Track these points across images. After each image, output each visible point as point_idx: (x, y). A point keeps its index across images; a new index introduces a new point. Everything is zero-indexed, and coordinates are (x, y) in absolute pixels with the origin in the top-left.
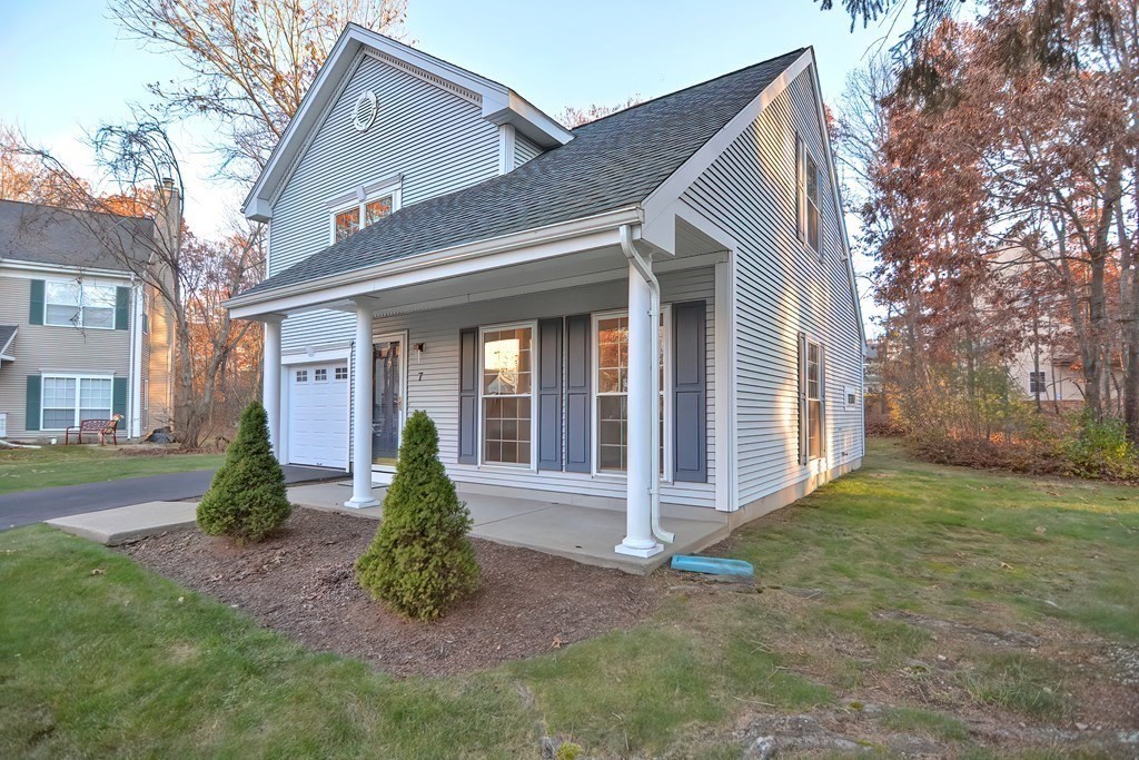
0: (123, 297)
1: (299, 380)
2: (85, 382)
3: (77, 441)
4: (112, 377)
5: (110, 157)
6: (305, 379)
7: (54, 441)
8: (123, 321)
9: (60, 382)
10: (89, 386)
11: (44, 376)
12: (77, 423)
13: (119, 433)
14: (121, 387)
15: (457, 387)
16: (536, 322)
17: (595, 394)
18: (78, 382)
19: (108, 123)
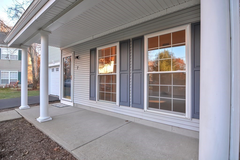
0: (20, 52)
1: (52, 71)
2: (11, 73)
3: (9, 87)
4: (17, 72)
5: (12, 16)
6: (54, 71)
7: (4, 87)
8: (20, 58)
9: (5, 73)
10: (12, 74)
11: (1, 71)
12: (9, 83)
13: (18, 85)
14: (20, 74)
15: (89, 71)
16: (118, 43)
17: (146, 72)
18: (9, 73)
19: (10, 7)
